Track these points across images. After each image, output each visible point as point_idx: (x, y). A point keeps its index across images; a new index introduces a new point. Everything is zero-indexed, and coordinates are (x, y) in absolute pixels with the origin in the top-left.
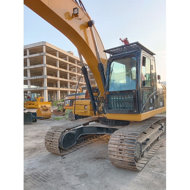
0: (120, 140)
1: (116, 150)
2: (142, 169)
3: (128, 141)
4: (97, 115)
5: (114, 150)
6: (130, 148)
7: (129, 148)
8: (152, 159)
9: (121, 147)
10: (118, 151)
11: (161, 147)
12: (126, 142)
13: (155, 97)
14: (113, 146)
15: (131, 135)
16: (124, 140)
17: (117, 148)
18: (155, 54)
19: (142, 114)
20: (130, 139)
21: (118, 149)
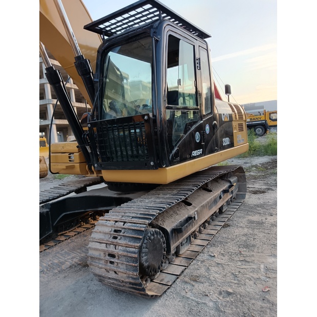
0: (112, 232)
1: (102, 256)
2: (169, 288)
3: (127, 235)
4: (95, 173)
5: (100, 254)
6: (130, 252)
7: (127, 252)
8: (198, 260)
9: (111, 249)
10: (108, 258)
11: (224, 227)
12: (123, 236)
13: (207, 128)
14: (98, 246)
15: (140, 218)
16: (121, 231)
17: (104, 252)
18: (208, 36)
19: (167, 168)
20: (133, 230)
21: (107, 254)
